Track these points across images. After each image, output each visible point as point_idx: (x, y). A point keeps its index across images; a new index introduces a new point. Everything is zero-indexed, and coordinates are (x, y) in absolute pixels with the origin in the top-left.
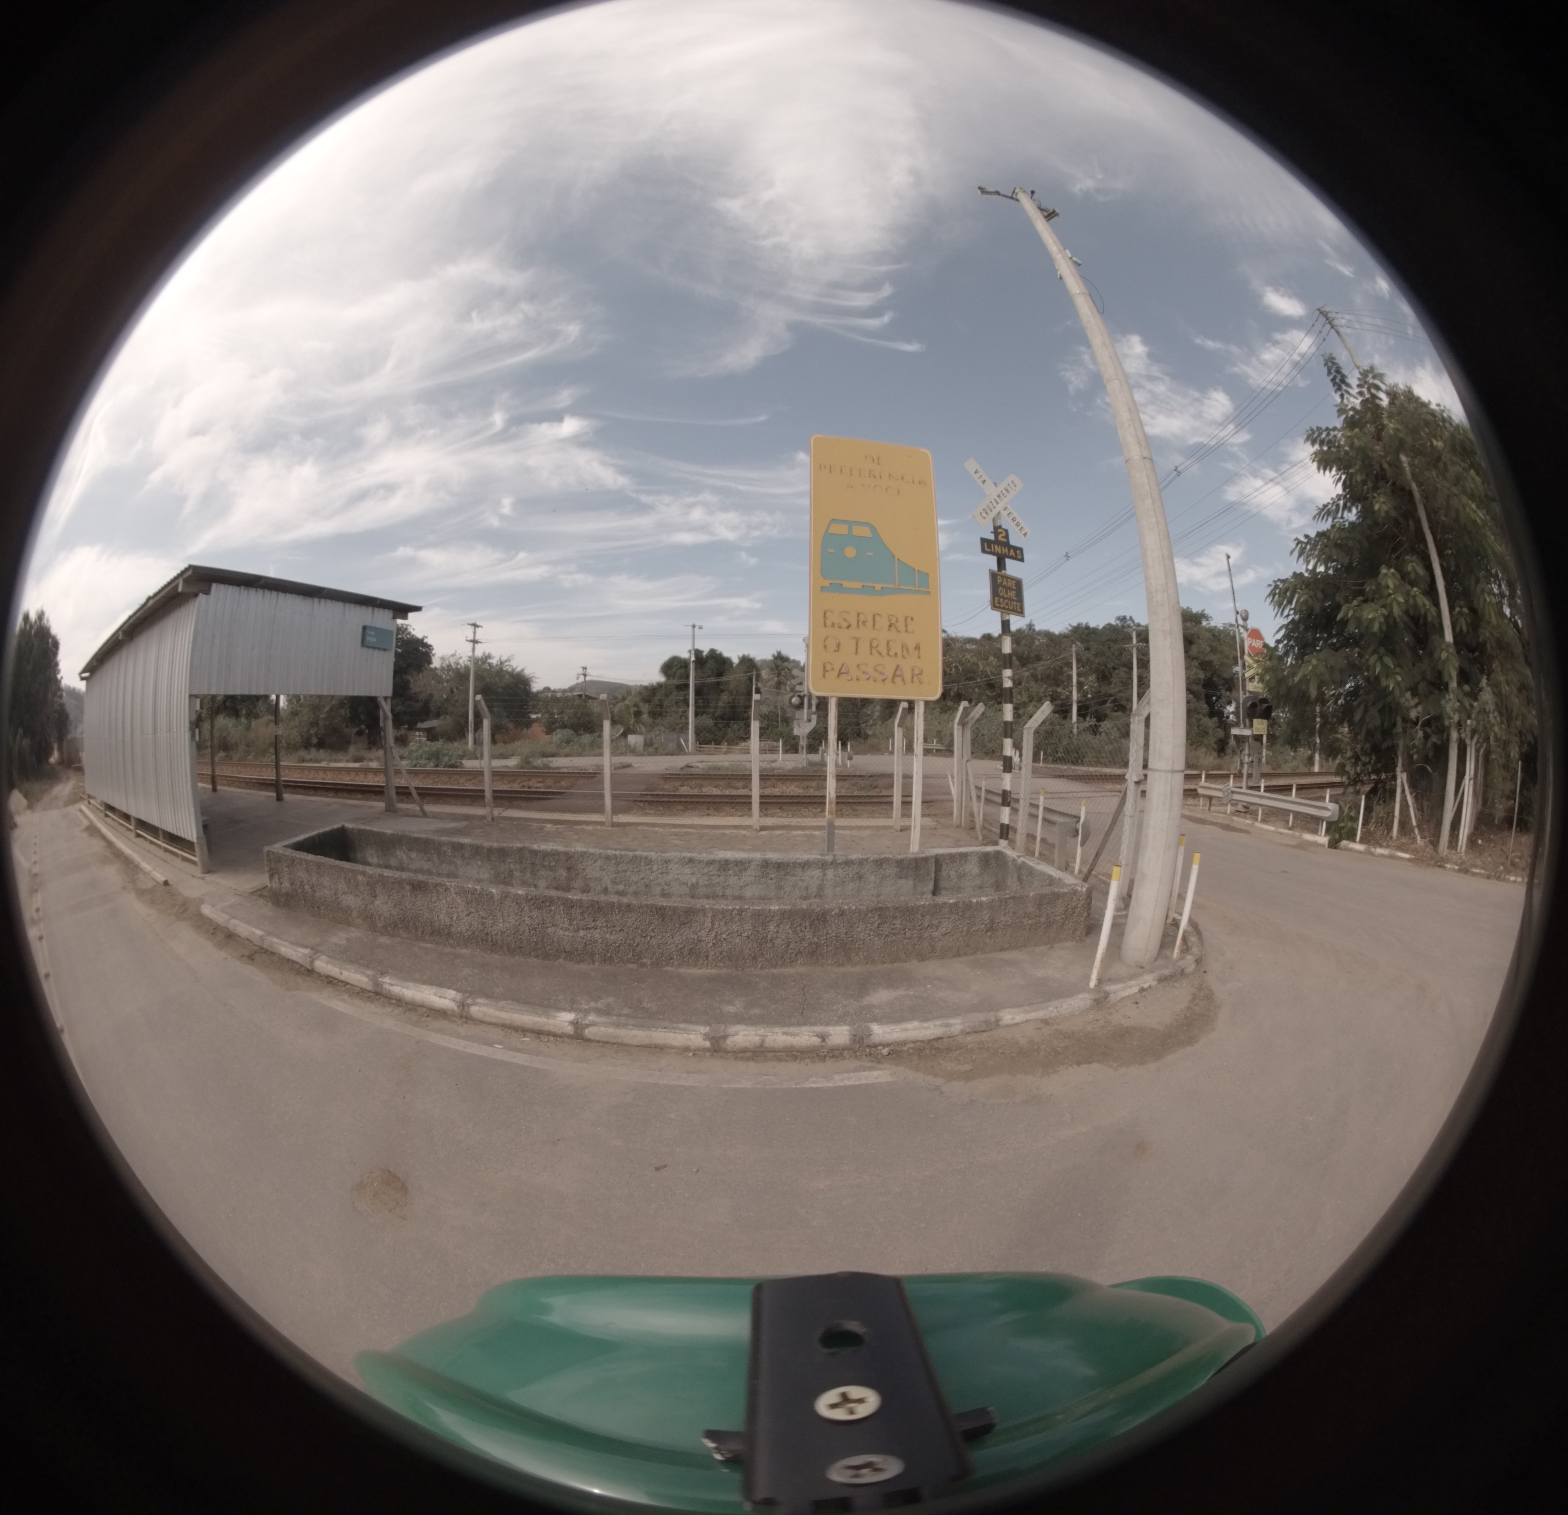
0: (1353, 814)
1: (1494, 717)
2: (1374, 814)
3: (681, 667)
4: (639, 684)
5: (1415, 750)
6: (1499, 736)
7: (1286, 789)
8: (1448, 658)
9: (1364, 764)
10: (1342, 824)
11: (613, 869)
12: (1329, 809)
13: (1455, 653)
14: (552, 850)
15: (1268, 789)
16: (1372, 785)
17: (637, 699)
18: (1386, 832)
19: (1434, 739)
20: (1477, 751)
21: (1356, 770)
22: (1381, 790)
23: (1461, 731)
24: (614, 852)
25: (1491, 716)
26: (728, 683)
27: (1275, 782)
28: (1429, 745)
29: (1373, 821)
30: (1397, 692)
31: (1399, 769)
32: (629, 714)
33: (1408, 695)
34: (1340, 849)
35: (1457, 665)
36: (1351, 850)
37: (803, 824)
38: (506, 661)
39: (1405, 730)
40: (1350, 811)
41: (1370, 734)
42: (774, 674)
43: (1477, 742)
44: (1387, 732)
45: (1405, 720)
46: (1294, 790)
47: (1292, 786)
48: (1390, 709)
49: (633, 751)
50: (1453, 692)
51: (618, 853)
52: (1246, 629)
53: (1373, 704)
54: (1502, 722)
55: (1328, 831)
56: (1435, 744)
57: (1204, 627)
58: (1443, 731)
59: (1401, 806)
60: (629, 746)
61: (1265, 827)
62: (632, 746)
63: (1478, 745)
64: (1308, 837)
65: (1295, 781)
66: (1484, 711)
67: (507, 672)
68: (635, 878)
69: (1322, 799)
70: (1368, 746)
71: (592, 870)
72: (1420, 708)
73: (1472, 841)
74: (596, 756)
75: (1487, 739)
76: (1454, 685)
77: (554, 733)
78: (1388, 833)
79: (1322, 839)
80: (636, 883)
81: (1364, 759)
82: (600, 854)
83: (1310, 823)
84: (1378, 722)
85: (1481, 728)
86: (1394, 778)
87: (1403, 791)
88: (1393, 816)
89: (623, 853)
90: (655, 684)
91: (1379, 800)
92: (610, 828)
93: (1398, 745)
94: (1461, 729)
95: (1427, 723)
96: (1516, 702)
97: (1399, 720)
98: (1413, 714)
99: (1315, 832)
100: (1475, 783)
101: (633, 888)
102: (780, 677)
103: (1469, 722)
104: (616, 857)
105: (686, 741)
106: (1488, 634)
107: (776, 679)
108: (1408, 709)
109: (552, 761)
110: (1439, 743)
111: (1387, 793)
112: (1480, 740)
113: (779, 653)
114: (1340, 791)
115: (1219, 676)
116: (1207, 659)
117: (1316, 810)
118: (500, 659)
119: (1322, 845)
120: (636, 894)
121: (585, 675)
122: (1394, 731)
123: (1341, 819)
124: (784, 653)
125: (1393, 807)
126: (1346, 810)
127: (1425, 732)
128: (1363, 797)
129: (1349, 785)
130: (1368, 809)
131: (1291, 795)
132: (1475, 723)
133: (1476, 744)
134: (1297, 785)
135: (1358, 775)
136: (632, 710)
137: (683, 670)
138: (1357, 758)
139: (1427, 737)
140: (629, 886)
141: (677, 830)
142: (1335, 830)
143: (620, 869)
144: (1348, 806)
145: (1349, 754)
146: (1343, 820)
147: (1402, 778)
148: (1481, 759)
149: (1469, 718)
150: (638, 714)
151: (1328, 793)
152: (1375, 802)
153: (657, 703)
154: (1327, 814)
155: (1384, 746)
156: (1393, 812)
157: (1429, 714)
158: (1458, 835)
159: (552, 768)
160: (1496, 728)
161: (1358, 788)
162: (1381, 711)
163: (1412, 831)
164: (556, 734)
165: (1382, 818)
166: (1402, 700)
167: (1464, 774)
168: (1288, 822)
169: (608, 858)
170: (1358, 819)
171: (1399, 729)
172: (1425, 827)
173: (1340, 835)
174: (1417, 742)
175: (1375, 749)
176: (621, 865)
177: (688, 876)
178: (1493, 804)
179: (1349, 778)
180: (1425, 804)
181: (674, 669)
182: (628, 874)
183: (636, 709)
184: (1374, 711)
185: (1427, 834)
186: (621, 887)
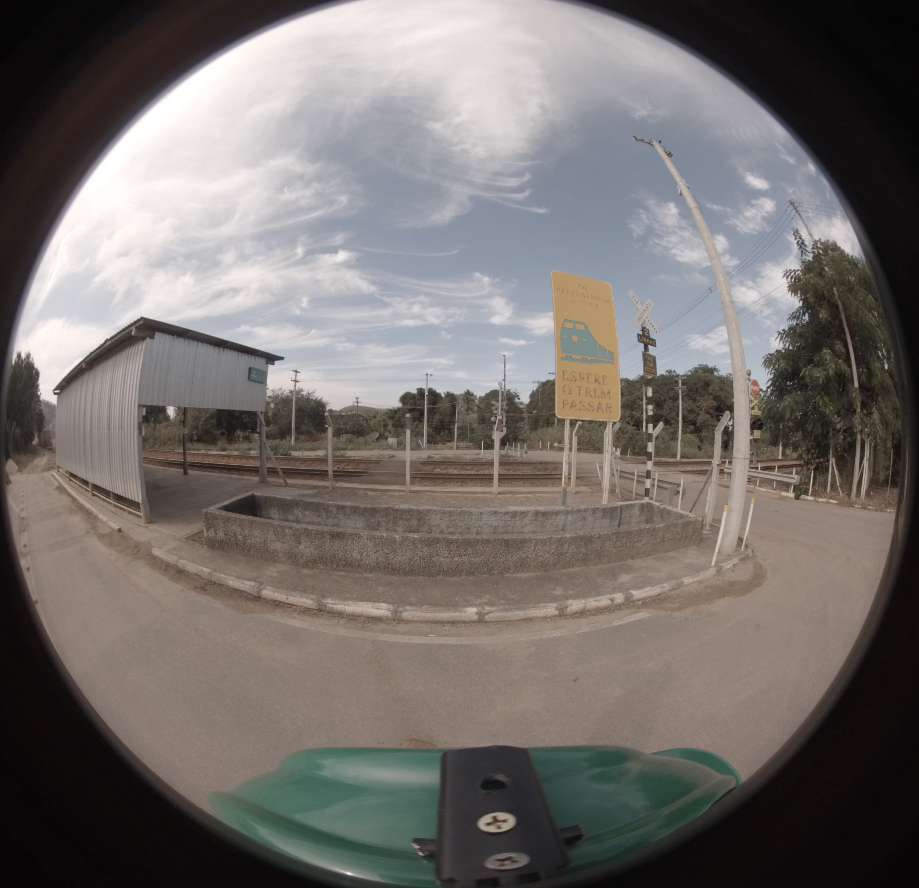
0: (807, 481)
1: (879, 427)
2: (817, 481)
3: (412, 399)
4: (385, 408)
5: (839, 445)
6: (881, 436)
7: (772, 468)
8: (856, 396)
9: (813, 454)
10: (801, 487)
11: (447, 519)
12: (794, 478)
13: (859, 393)
14: (409, 509)
15: (763, 468)
16: (816, 465)
17: (385, 417)
18: (823, 490)
19: (849, 439)
20: (870, 444)
21: (808, 457)
22: (821, 468)
23: (862, 434)
24: (449, 509)
25: (878, 426)
26: (438, 408)
27: (765, 465)
28: (846, 442)
29: (817, 484)
30: (830, 415)
31: (831, 456)
32: (380, 425)
33: (836, 416)
34: (801, 500)
35: (860, 400)
36: (806, 500)
37: (519, 491)
38: (311, 393)
39: (834, 435)
40: (805, 479)
41: (816, 437)
42: (466, 403)
43: (871, 440)
44: (825, 436)
45: (834, 429)
46: (776, 469)
47: (775, 466)
48: (826, 424)
49: (391, 447)
50: (858, 414)
51: (451, 509)
52: (750, 380)
53: (818, 422)
54: (883, 429)
55: (794, 491)
56: (849, 442)
57: (716, 376)
58: (853, 435)
59: (832, 475)
60: (389, 445)
61: (761, 489)
62: (390, 444)
63: (871, 441)
64: (784, 494)
65: (776, 464)
66: (874, 424)
67: (312, 399)
68: (461, 524)
69: (791, 473)
70: (814, 444)
71: (434, 520)
72: (841, 423)
73: (868, 494)
74: (369, 450)
75: (875, 438)
76: (859, 410)
77: (341, 436)
78: (825, 491)
79: (791, 495)
80: (461, 527)
81: (813, 451)
82: (440, 510)
83: (785, 486)
84: (820, 431)
85: (872, 433)
86: (828, 461)
87: (833, 468)
88: (828, 481)
89: (455, 509)
90: (396, 408)
91: (820, 473)
92: (409, 494)
93: (830, 443)
94: (862, 433)
95: (845, 431)
96: (891, 417)
97: (831, 429)
98: (838, 426)
99: (787, 491)
100: (869, 462)
101: (460, 530)
102: (469, 404)
103: (866, 429)
104: (450, 512)
105: (422, 442)
106: (876, 382)
107: (466, 406)
108: (836, 424)
109: (346, 453)
110: (851, 441)
111: (824, 470)
112: (872, 439)
113: (468, 391)
114: (799, 469)
115: (724, 404)
116: (718, 394)
117: (788, 479)
118: (308, 392)
119: (791, 498)
120: (461, 533)
121: (357, 402)
122: (829, 435)
123: (801, 484)
124: (471, 390)
125: (828, 477)
126: (803, 479)
127: (844, 436)
128: (813, 471)
129: (805, 465)
130: (815, 478)
131: (774, 472)
132: (869, 430)
133: (870, 441)
134: (778, 466)
135: (809, 459)
136: (382, 423)
137: (412, 400)
138: (808, 451)
139: (845, 438)
140: (457, 529)
141: (449, 495)
142: (797, 490)
143: (452, 519)
144: (804, 476)
145: (804, 448)
146: (802, 485)
147: (832, 461)
148: (872, 449)
149: (866, 427)
150: (385, 425)
151: (794, 470)
152: (818, 474)
153: (397, 419)
154: (793, 481)
155: (823, 444)
156: (827, 479)
157: (846, 426)
158: (860, 490)
159: (347, 457)
160: (880, 432)
161: (809, 466)
162: (822, 425)
163: (837, 488)
164: (343, 437)
165: (822, 482)
166: (833, 419)
167: (864, 457)
168: (773, 486)
169: (445, 512)
170: (810, 484)
171: (831, 434)
172: (844, 486)
173: (800, 492)
174: (840, 441)
175: (818, 445)
176: (453, 517)
177: (493, 521)
178: (878, 473)
179: (804, 461)
180: (844, 474)
181: (407, 400)
182: (457, 521)
183: (384, 423)
184: (818, 425)
185: (845, 490)
186: (452, 530)
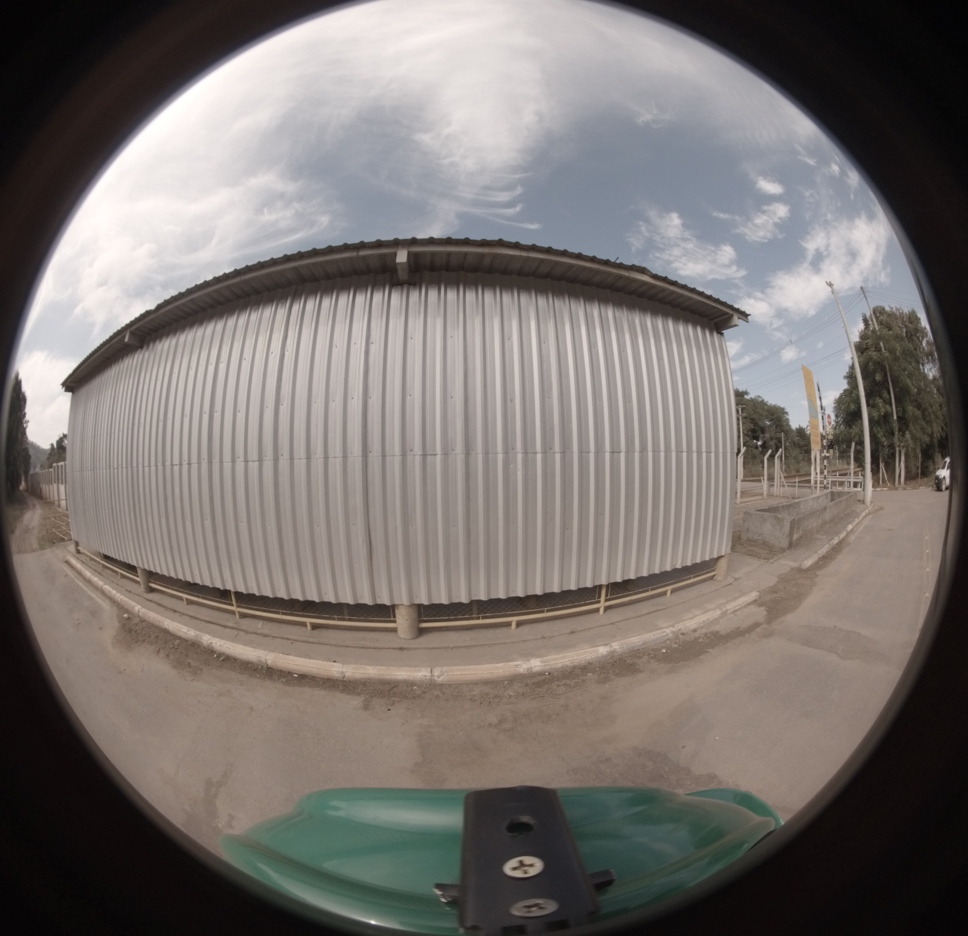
5: (886, 455)
6: (913, 447)
8: (895, 424)
20: (905, 453)
23: (900, 447)
25: (909, 442)
28: (890, 453)
30: (881, 438)
35: (898, 427)
39: (882, 449)
54: (912, 442)
58: (894, 448)
59: (882, 474)
73: (905, 483)
76: (897, 433)
78: (879, 484)
85: (906, 446)
86: (878, 465)
88: (880, 477)
93: (880, 454)
95: (889, 446)
96: (918, 435)
97: (880, 445)
98: (885, 444)
110: (893, 452)
111: (876, 471)
117: (857, 479)
122: (879, 450)
127: (889, 449)
132: (904, 444)
148: (907, 455)
155: (875, 455)
157: (890, 443)
158: (901, 479)
160: (911, 445)
162: (875, 444)
163: (886, 481)
167: (901, 460)
172: (890, 479)
174: (886, 452)
180: (890, 473)
185: (891, 482)
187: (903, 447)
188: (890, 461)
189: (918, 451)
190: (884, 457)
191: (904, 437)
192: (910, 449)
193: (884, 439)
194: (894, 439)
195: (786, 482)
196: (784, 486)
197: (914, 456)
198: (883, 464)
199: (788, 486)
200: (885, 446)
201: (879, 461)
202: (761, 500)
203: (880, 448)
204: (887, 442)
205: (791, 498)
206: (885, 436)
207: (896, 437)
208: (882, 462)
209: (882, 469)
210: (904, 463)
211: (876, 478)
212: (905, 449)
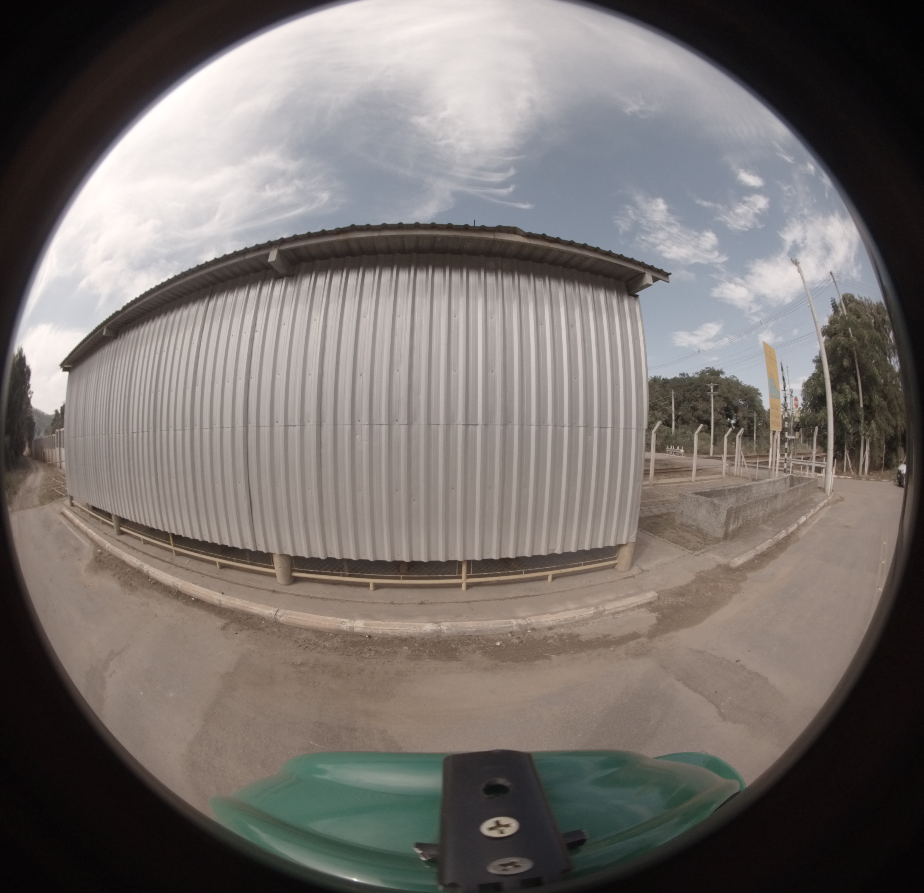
187: (869, 436)
188: (854, 448)
189: (883, 442)
190: (849, 445)
191: (870, 426)
192: (875, 439)
193: (850, 426)
194: (860, 427)
195: (747, 463)
196: (744, 466)
197: (879, 447)
198: (848, 451)
199: (748, 466)
200: (850, 434)
201: (844, 448)
202: (719, 479)
203: (846, 434)
204: (852, 429)
205: (750, 479)
206: (850, 423)
207: (862, 425)
208: (847, 449)
209: (847, 457)
210: (868, 452)
211: (840, 465)
212: (870, 438)
